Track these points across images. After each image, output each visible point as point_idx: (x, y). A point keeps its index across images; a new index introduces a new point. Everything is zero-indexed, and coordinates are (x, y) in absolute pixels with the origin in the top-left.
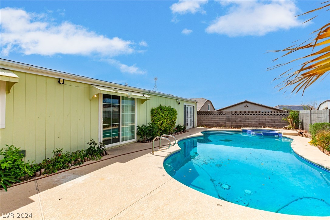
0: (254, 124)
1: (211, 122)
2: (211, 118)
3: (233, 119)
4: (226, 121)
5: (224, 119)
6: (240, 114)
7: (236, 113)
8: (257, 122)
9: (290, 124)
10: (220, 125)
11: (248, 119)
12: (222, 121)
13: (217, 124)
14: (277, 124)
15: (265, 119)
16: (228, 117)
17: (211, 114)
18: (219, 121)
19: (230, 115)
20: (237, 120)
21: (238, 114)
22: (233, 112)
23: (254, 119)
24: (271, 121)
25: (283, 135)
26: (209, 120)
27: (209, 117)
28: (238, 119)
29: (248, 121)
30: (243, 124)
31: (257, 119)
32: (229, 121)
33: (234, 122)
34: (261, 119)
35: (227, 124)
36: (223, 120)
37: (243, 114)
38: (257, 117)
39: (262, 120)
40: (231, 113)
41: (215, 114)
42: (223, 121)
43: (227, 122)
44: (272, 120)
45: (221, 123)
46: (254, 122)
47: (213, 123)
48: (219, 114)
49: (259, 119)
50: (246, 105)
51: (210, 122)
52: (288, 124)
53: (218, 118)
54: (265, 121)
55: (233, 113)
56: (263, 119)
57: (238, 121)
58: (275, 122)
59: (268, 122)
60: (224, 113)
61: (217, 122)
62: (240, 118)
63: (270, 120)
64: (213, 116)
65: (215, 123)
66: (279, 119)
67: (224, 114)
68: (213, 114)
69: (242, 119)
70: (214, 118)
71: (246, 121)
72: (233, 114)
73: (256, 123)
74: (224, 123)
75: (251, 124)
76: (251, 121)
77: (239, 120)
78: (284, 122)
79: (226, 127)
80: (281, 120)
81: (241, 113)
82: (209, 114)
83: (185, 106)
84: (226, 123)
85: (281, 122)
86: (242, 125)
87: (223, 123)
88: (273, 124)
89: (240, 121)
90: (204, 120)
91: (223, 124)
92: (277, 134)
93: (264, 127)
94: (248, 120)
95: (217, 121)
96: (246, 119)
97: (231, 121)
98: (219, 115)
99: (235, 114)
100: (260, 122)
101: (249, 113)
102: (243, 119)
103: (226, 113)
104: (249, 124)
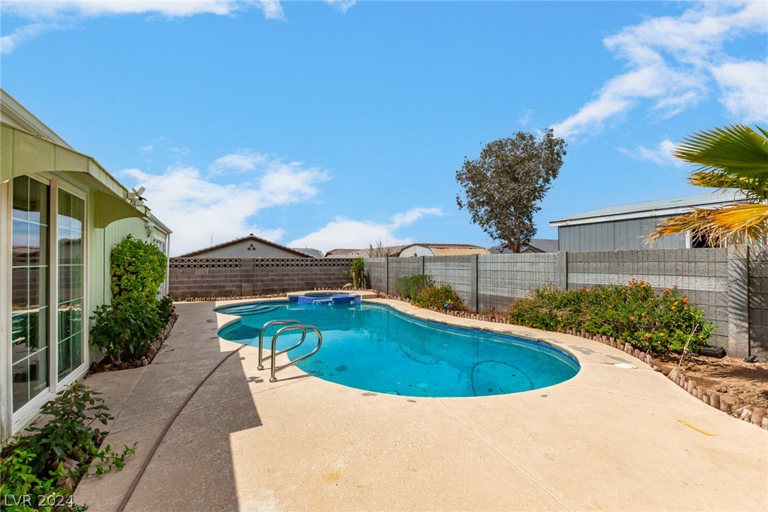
0: (298, 284)
1: (202, 287)
2: (202, 276)
3: (257, 276)
4: (241, 281)
5: (236, 276)
6: (273, 265)
7: (263, 263)
8: (302, 279)
9: (354, 280)
10: (226, 292)
11: (287, 275)
12: (231, 281)
13: (217, 290)
14: (333, 281)
15: (316, 275)
16: (247, 271)
17: (201, 266)
18: (224, 281)
19: (252, 268)
20: (266, 278)
21: (268, 265)
22: (257, 260)
23: (298, 274)
24: (325, 277)
25: (362, 299)
26: (195, 282)
27: (196, 274)
28: (267, 275)
29: (288, 280)
30: (278, 285)
31: (303, 275)
32: (248, 281)
33: (259, 284)
34: (309, 275)
35: (245, 287)
36: (235, 279)
37: (278, 265)
38: (303, 271)
39: (311, 277)
40: (252, 263)
41: (213, 266)
42: (234, 281)
43: (243, 284)
44: (325, 274)
45: (229, 287)
46: (299, 280)
47: (209, 287)
48: (225, 266)
49: (307, 275)
50: (252, 245)
51: (198, 287)
52: (351, 280)
53: (222, 276)
54: (315, 277)
55: (256, 263)
56: (313, 275)
57: (267, 280)
58: (330, 279)
59: (320, 279)
60: (237, 263)
61: (218, 284)
62: (271, 273)
63: (323, 275)
64: (207, 270)
65: (214, 287)
66: (336, 272)
67: (236, 266)
68: (207, 266)
69: (275, 275)
70: (209, 277)
71: (282, 280)
72: (257, 265)
73: (301, 282)
74: (237, 287)
75: (293, 285)
76: (293, 280)
77: (269, 278)
78: (343, 278)
79: (241, 295)
80: (340, 274)
81: (273, 263)
82: (195, 266)
84: (241, 287)
85: (339, 279)
86: (276, 288)
87: (233, 286)
88: (328, 282)
89: (273, 280)
90: (182, 282)
91: (234, 289)
92: (352, 299)
93: (317, 289)
94: (287, 278)
95: (220, 281)
96: (283, 275)
97: (253, 281)
98: (224, 268)
99: (262, 265)
100: (308, 279)
101: (288, 263)
102: (278, 275)
103: (242, 263)
104: (289, 285)
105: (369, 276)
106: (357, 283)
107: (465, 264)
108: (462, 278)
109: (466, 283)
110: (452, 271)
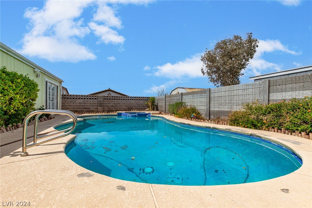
0: (124, 108)
1: (79, 108)
2: (80, 103)
3: (105, 104)
4: (97, 106)
5: (95, 104)
6: (112, 99)
7: (108, 98)
8: (126, 106)
9: (150, 107)
10: (91, 111)
11: (119, 104)
12: (93, 106)
13: (87, 110)
14: (141, 107)
15: (133, 104)
16: (100, 101)
17: (79, 98)
18: (89, 106)
19: (102, 100)
20: (109, 105)
21: (110, 99)
22: (105, 97)
23: (124, 104)
24: (137, 105)
25: (151, 115)
26: (76, 106)
27: (77, 102)
28: (110, 104)
29: (119, 106)
30: (115, 108)
31: (126, 104)
32: (101, 106)
33: (106, 107)
34: (130, 104)
35: (99, 109)
36: (95, 105)
37: (115, 99)
38: (126, 102)
39: (130, 105)
40: (103, 98)
41: (85, 99)
42: (94, 106)
43: (98, 107)
44: (137, 104)
45: (92, 108)
46: (125, 106)
47: (82, 108)
48: (90, 99)
49: (128, 104)
50: (109, 93)
51: (77, 108)
52: (148, 107)
53: (89, 103)
54: (132, 105)
55: (105, 98)
56: (131, 104)
57: (110, 106)
58: (139, 106)
59: (135, 106)
60: (96, 98)
61: (87, 107)
62: (111, 103)
63: (136, 104)
64: (82, 100)
65: (85, 108)
66: (142, 103)
67: (95, 99)
68: (82, 98)
69: (113, 104)
70: (83, 103)
71: (117, 106)
72: (105, 99)
73: (126, 107)
74: (96, 108)
75: (122, 108)
76: (122, 106)
77: (111, 105)
78: (146, 106)
79: (97, 112)
80: (144, 104)
81: (113, 98)
82: (76, 98)
83: (46, 82)
84: (97, 108)
85: (143, 106)
86: (114, 109)
87: (94, 108)
88: (138, 107)
89: (112, 106)
90: (70, 106)
91: (94, 109)
92: (147, 114)
93: (133, 111)
94: (119, 105)
95: (88, 106)
96: (117, 104)
97: (103, 106)
98: (90, 100)
99: (107, 99)
100: (129, 106)
101: (120, 98)
102: (115, 104)
103: (98, 98)
104: (120, 108)
105: (157, 105)
106: (152, 108)
107: (203, 94)
108: (201, 102)
109: (203, 105)
110: (196, 99)
